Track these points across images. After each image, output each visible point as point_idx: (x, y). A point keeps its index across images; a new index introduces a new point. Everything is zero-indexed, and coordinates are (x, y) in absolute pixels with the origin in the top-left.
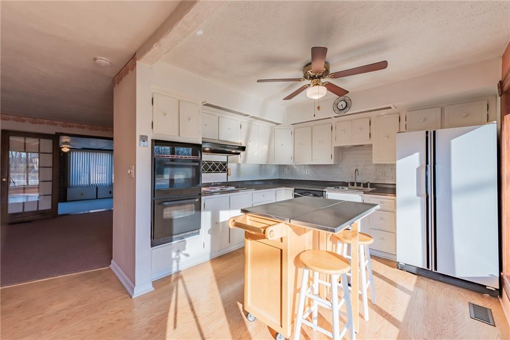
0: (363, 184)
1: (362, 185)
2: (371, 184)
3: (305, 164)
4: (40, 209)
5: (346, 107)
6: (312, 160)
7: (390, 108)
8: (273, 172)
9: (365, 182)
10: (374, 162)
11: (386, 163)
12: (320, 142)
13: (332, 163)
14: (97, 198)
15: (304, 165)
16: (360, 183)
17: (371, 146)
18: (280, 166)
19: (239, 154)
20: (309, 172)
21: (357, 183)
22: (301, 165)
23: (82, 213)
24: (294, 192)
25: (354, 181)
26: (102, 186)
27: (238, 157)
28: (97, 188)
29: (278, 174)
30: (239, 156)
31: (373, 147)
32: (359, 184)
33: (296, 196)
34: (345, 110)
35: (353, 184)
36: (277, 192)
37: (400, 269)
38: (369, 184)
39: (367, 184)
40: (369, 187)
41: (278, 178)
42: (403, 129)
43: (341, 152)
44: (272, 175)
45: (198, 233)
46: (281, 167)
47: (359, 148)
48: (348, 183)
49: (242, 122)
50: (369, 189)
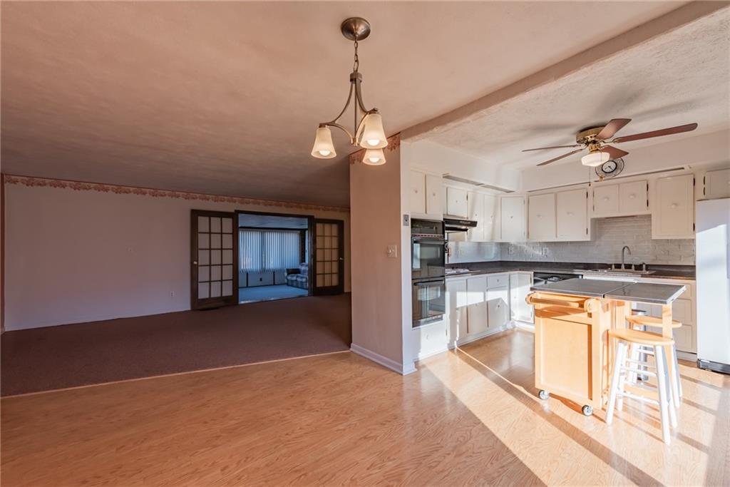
0: (635, 266)
1: (633, 267)
2: (647, 266)
3: (541, 241)
4: (224, 295)
5: (616, 168)
6: (556, 236)
7: (683, 168)
8: (494, 252)
9: (639, 263)
10: (654, 237)
11: (669, 238)
12: (568, 213)
13: (589, 239)
14: (247, 287)
15: (540, 243)
16: (631, 265)
17: (650, 216)
18: (502, 244)
19: (466, 230)
20: (548, 251)
21: (625, 265)
22: (537, 243)
23: (272, 299)
24: (534, 276)
25: (621, 263)
26: (252, 272)
27: (464, 234)
28: (247, 274)
29: (499, 255)
30: (466, 232)
31: (652, 218)
32: (628, 267)
33: (535, 281)
34: (614, 173)
35: (618, 266)
36: (512, 276)
37: (702, 369)
38: (644, 266)
39: (641, 265)
40: (644, 270)
41: (499, 260)
42: (700, 195)
43: (600, 225)
44: (492, 256)
45: (441, 319)
46: (503, 246)
47: (627, 219)
48: (611, 265)
49: (468, 192)
50: (644, 271)
